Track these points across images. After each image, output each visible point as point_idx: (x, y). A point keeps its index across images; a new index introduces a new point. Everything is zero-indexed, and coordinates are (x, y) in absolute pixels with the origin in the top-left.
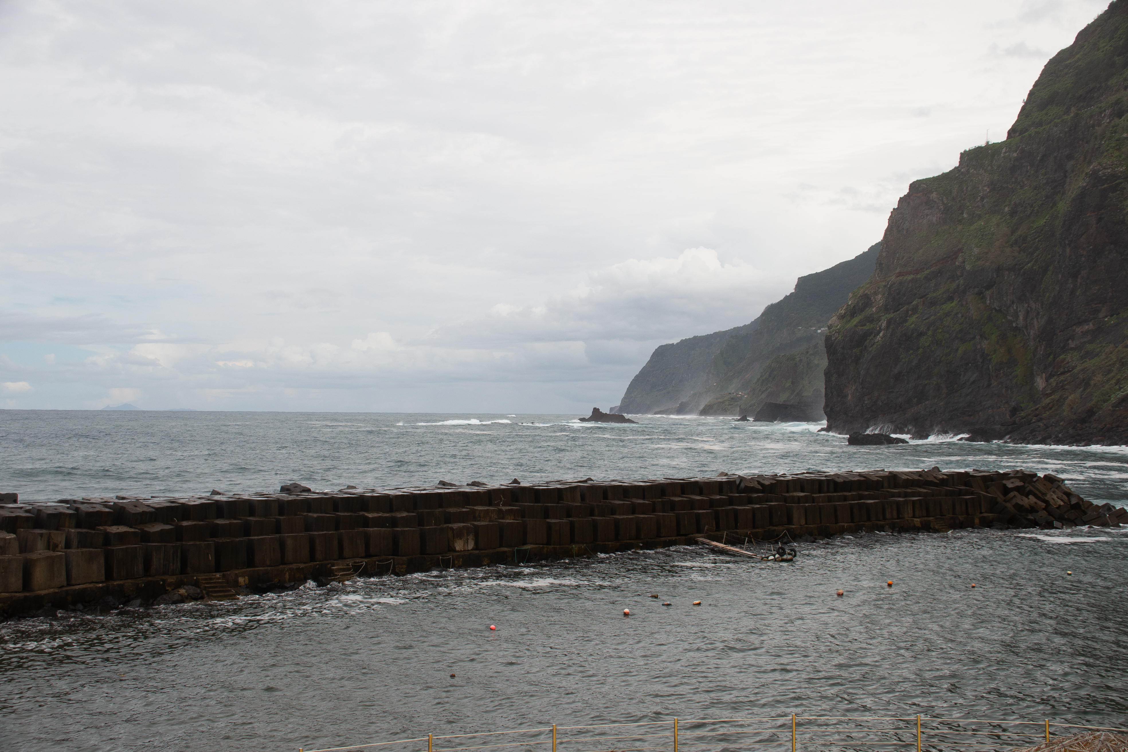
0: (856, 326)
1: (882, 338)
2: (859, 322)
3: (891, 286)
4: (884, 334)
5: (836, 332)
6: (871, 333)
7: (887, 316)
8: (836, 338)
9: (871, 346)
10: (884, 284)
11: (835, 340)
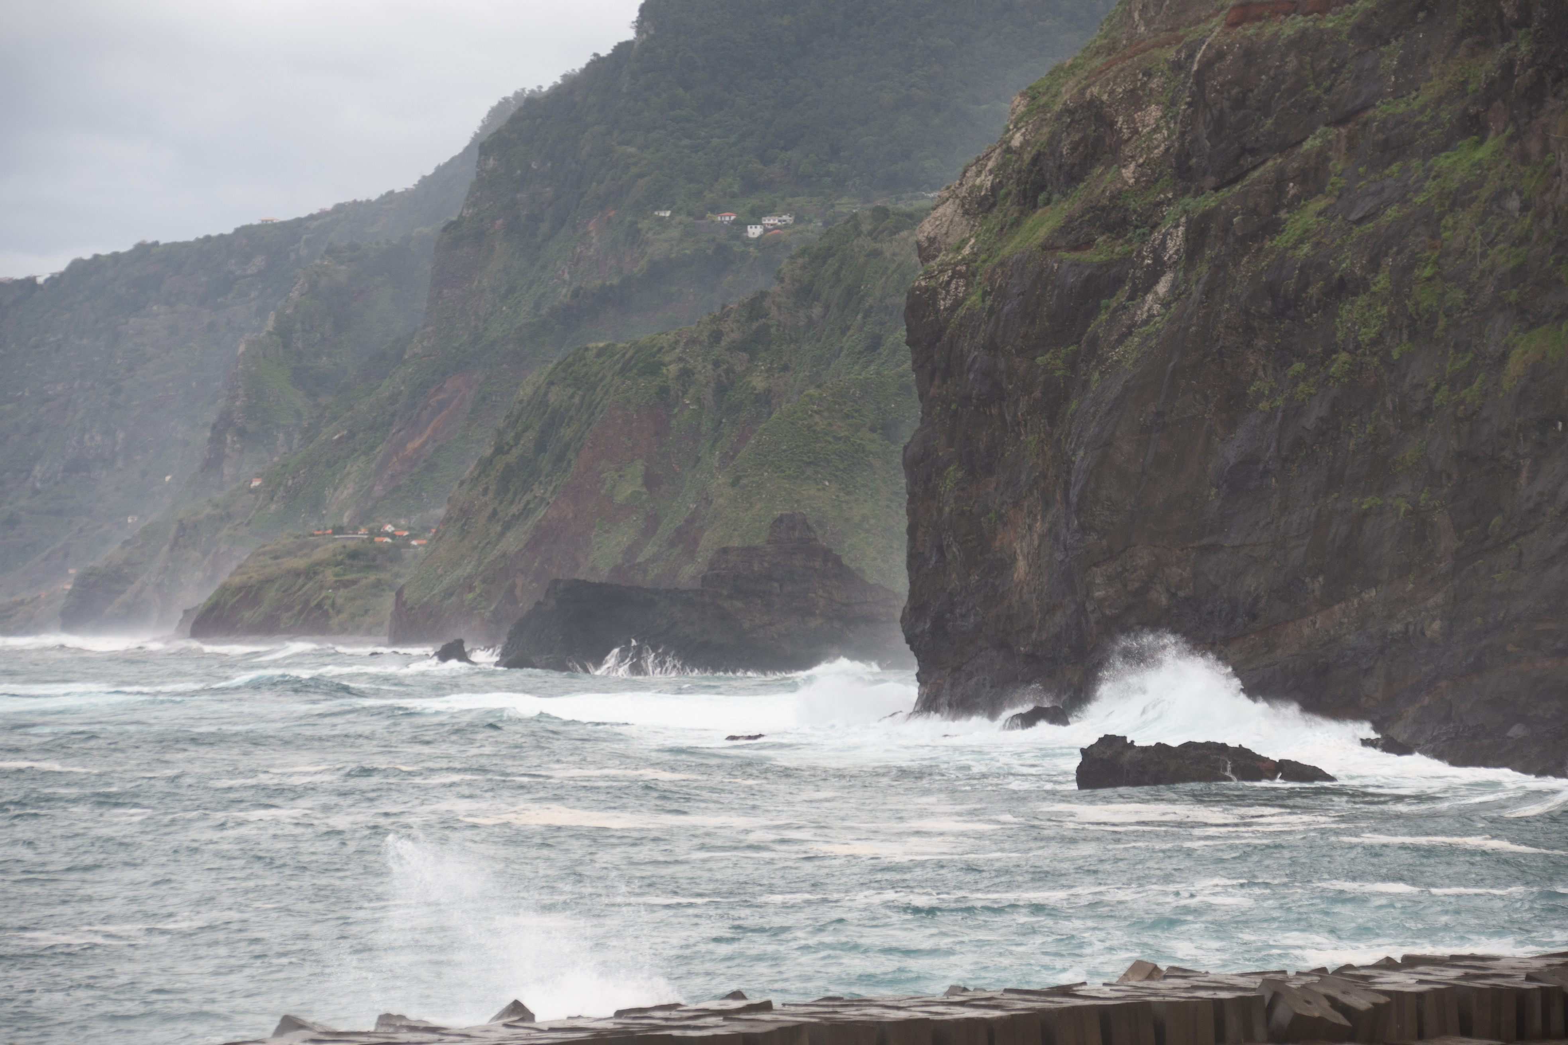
0: (1048, 247)
1: (1166, 305)
2: (1064, 230)
3: (1207, 65)
4: (1174, 286)
5: (956, 275)
6: (1119, 282)
7: (1188, 201)
8: (958, 303)
9: (1120, 341)
10: (1171, 54)
11: (953, 309)
